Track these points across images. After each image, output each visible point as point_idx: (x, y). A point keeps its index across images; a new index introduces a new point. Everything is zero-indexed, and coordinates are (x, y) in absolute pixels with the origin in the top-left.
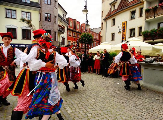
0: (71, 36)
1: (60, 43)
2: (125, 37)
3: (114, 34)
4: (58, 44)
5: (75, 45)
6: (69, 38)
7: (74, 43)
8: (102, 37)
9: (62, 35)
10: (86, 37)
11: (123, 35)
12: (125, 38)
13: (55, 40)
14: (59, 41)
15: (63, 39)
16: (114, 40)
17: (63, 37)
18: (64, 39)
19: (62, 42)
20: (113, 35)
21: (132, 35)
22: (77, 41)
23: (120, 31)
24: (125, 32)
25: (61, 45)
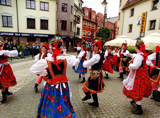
0: (86, 26)
1: (75, 33)
2: (144, 29)
3: (132, 25)
4: (74, 35)
5: (90, 35)
6: (84, 28)
7: (89, 33)
8: (118, 28)
9: (77, 25)
10: (104, 31)
11: (142, 27)
12: (144, 31)
13: (71, 31)
14: (74, 31)
15: (78, 29)
16: (131, 32)
17: (78, 27)
18: (80, 29)
19: (77, 33)
20: (131, 26)
21: (152, 27)
22: (92, 31)
23: (139, 23)
24: (144, 24)
25: (76, 36)
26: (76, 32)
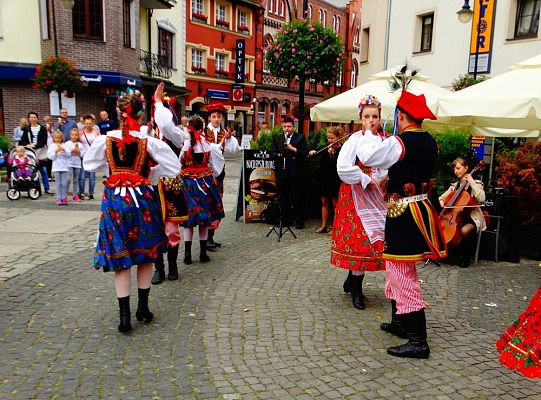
0: (204, 19)
1: (148, 60)
2: (486, 34)
3: (431, 16)
4: (142, 67)
5: (226, 69)
6: (193, 34)
7: (222, 56)
8: (367, 31)
9: (160, 16)
10: (305, 46)
11: (481, 27)
12: (486, 43)
13: (127, 45)
14: (144, 47)
15: (166, 36)
16: (429, 50)
17: (164, 26)
18: (172, 35)
19: (159, 56)
20: (427, 21)
21: (526, 26)
22: (235, 50)
23: (466, 7)
24: (488, 12)
25: (155, 71)
26: (155, 50)
